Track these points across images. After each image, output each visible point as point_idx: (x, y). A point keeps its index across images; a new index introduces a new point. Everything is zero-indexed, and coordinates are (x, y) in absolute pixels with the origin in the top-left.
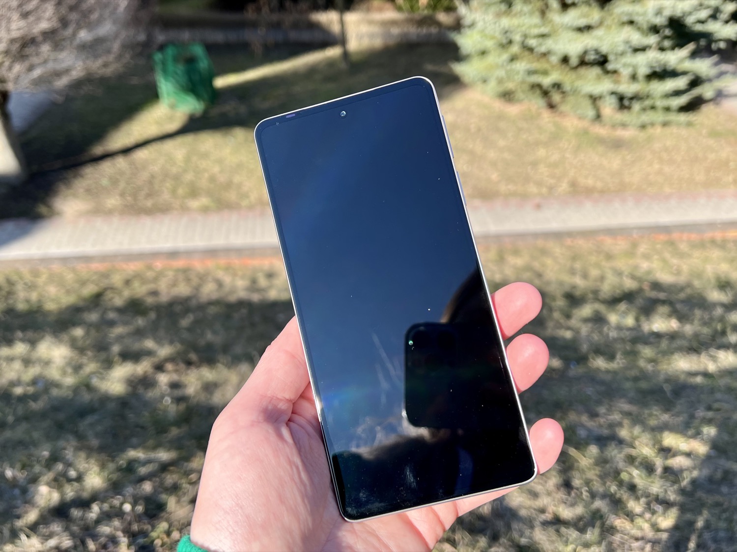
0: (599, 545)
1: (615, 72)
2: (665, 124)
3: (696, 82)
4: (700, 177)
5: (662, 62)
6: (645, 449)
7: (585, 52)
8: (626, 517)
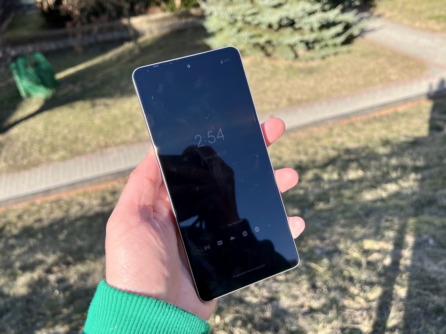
0: (337, 319)
1: (300, 29)
2: (336, 54)
3: (347, 27)
4: (361, 82)
5: (326, 19)
6: (355, 254)
7: (281, 20)
8: (350, 298)
